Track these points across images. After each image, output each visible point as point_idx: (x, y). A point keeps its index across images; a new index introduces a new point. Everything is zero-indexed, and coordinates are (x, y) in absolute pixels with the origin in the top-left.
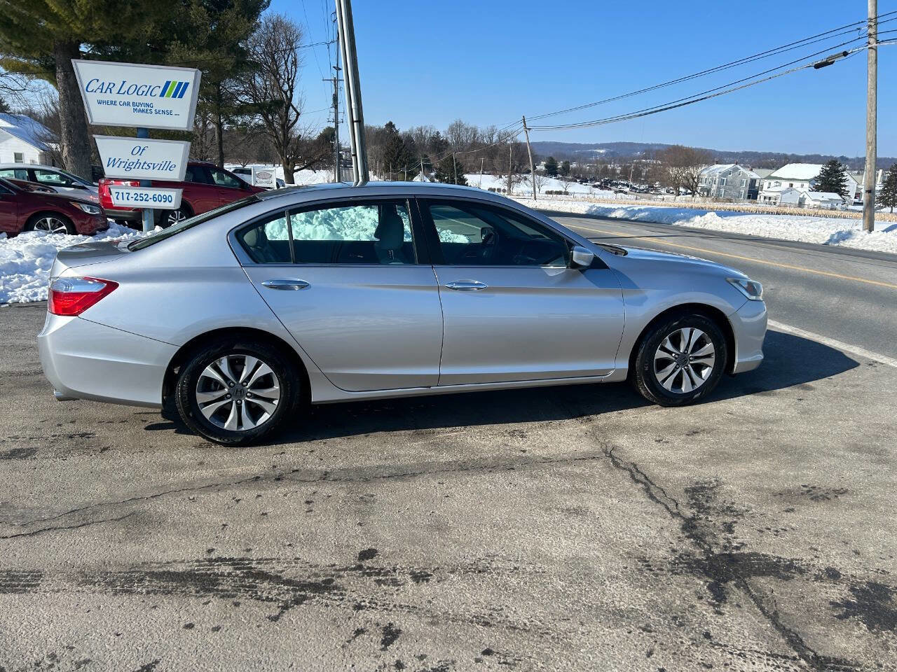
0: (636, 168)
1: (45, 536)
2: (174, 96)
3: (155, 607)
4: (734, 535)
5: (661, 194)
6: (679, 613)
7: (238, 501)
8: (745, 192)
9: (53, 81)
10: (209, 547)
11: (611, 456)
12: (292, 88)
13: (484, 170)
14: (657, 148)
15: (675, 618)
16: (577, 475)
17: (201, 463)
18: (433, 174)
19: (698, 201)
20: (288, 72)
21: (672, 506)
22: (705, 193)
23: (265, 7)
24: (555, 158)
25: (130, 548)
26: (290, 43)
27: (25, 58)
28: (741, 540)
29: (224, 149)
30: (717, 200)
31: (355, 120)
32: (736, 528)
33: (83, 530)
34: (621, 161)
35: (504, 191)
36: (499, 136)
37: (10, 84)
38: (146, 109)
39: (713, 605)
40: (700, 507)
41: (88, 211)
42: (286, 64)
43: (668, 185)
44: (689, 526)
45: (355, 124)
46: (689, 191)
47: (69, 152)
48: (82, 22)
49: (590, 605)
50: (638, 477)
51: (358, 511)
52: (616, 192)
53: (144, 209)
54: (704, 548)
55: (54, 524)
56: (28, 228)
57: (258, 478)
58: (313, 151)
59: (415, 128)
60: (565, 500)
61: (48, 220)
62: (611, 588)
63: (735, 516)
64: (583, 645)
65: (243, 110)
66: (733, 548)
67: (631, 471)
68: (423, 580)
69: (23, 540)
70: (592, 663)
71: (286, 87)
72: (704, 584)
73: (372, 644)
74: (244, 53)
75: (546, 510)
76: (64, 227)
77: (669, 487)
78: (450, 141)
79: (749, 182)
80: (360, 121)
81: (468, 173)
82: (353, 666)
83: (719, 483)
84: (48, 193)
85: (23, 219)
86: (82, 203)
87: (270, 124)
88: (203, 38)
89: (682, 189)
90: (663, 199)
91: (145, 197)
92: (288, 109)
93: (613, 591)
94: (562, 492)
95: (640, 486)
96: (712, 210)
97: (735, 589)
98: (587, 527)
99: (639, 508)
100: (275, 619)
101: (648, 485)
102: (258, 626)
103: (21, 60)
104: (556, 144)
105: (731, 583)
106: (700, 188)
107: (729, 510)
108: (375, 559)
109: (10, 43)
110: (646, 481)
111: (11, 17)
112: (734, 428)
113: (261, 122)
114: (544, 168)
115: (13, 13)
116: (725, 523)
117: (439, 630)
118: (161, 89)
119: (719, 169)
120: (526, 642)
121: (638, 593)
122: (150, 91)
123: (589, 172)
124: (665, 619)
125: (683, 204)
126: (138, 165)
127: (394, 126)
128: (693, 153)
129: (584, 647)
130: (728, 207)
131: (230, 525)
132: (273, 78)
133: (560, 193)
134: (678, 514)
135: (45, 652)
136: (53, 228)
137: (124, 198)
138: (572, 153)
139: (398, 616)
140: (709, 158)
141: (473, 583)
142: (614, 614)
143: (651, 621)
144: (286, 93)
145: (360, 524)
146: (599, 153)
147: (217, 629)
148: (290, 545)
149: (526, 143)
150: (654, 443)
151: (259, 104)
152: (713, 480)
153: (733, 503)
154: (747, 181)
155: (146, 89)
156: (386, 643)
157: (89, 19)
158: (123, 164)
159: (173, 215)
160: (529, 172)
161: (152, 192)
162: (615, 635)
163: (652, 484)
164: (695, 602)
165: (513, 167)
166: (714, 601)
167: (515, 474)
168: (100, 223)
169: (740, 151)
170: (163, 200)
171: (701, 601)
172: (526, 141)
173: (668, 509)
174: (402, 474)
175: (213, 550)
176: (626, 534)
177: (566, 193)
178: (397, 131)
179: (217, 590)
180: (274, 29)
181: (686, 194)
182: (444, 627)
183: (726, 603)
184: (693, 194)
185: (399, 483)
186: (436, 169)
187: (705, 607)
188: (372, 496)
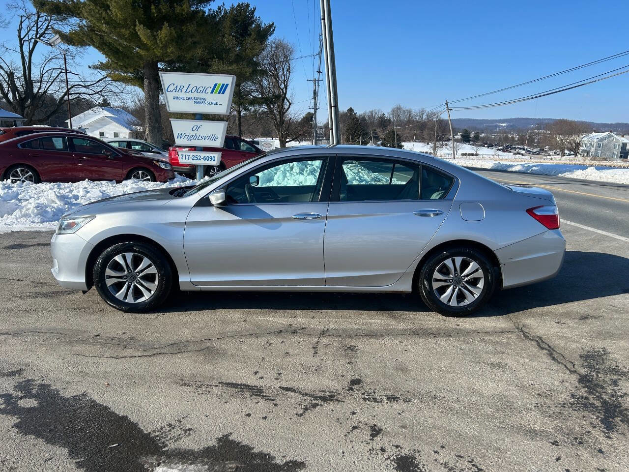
0: (530, 137)
1: (158, 357)
2: (219, 93)
3: (227, 402)
4: (619, 387)
5: (549, 155)
6: (579, 436)
7: (270, 344)
8: (618, 153)
9: (142, 86)
10: (255, 370)
11: (522, 331)
12: (287, 87)
13: (416, 139)
14: (546, 121)
15: (576, 439)
16: (497, 343)
17: (245, 321)
18: (379, 143)
19: (579, 160)
20: (284, 76)
21: (570, 366)
22: (585, 154)
23: (272, 33)
24: (468, 130)
25: (208, 367)
26: (286, 57)
27: (125, 72)
28: (625, 391)
29: (242, 128)
30: (595, 159)
31: (332, 105)
32: (620, 383)
33: (179, 355)
34: (518, 131)
35: (431, 153)
36: (427, 116)
37: (114, 89)
38: (202, 101)
39: (605, 432)
40: (591, 367)
41: (163, 167)
42: (283, 70)
43: (556, 149)
44: (584, 380)
45: (333, 108)
46: (572, 153)
47: (149, 130)
48: (161, 48)
49: (512, 425)
50: (544, 345)
51: (346, 356)
52: (515, 154)
53: (198, 166)
54: (596, 395)
55: (162, 351)
56: (128, 177)
57: (281, 331)
58: (299, 129)
59: (368, 111)
60: (490, 358)
61: (140, 172)
62: (527, 416)
63: (619, 375)
64: (509, 450)
65: (254, 102)
66: (618, 396)
67: (537, 341)
68: (394, 400)
69: (145, 359)
70: (516, 461)
71: (282, 86)
72: (597, 419)
73: (364, 436)
74: (257, 64)
75: (477, 363)
76: (149, 177)
77: (567, 354)
78: (392, 120)
79: (621, 145)
80: (336, 106)
81: (404, 141)
82: (352, 447)
83: (605, 352)
84: (139, 155)
85: (125, 171)
86: (160, 162)
87: (271, 111)
88: (232, 56)
89: (566, 151)
90: (552, 159)
91: (199, 158)
92: (283, 100)
93: (528, 418)
94: (487, 353)
95: (545, 351)
96: (592, 166)
97: (621, 423)
98: (507, 376)
99: (545, 366)
100: (301, 415)
101: (551, 352)
102: (290, 419)
103: (122, 74)
104: (469, 120)
105: (617, 419)
106: (581, 150)
107: (615, 371)
108: (360, 385)
109: (117, 63)
110: (549, 349)
111: (119, 47)
112: (616, 316)
113: (266, 110)
114: (460, 137)
115: (120, 44)
116: (612, 379)
117: (408, 432)
118: (212, 88)
119: (596, 136)
120: (468, 444)
121: (547, 420)
122: (205, 90)
123: (494, 140)
124: (568, 438)
125: (568, 162)
126: (195, 137)
127: (353, 110)
128: (575, 125)
129: (509, 451)
130: (604, 164)
131: (267, 358)
132: (274, 80)
133: (472, 155)
134: (575, 372)
135: (165, 422)
136: (142, 178)
137: (186, 158)
138: (482, 126)
139: (379, 421)
140: (589, 128)
141: (429, 404)
142: (530, 432)
143: (558, 439)
144: (282, 90)
145: (349, 363)
146: (502, 126)
147: (265, 418)
148: (305, 372)
149: (448, 120)
150: (555, 325)
151: (265, 98)
152: (601, 350)
153: (618, 367)
154: (619, 145)
155: (202, 89)
156: (373, 436)
157: (166, 46)
158: (186, 137)
159: (214, 170)
160: (449, 140)
161: (203, 154)
162: (531, 445)
163: (554, 351)
164: (590, 429)
165: (437, 137)
166: (605, 430)
167: (453, 340)
168: (170, 175)
169: (614, 122)
170: (210, 159)
171: (595, 429)
172: (448, 118)
173: (567, 368)
174: (374, 335)
175: (257, 372)
176: (536, 382)
177: (477, 155)
178: (355, 114)
179: (263, 396)
180: (276, 48)
181: (570, 155)
182: (411, 430)
183: (613, 431)
184: (576, 155)
185: (372, 340)
186: (382, 139)
187: (597, 433)
188: (355, 347)
